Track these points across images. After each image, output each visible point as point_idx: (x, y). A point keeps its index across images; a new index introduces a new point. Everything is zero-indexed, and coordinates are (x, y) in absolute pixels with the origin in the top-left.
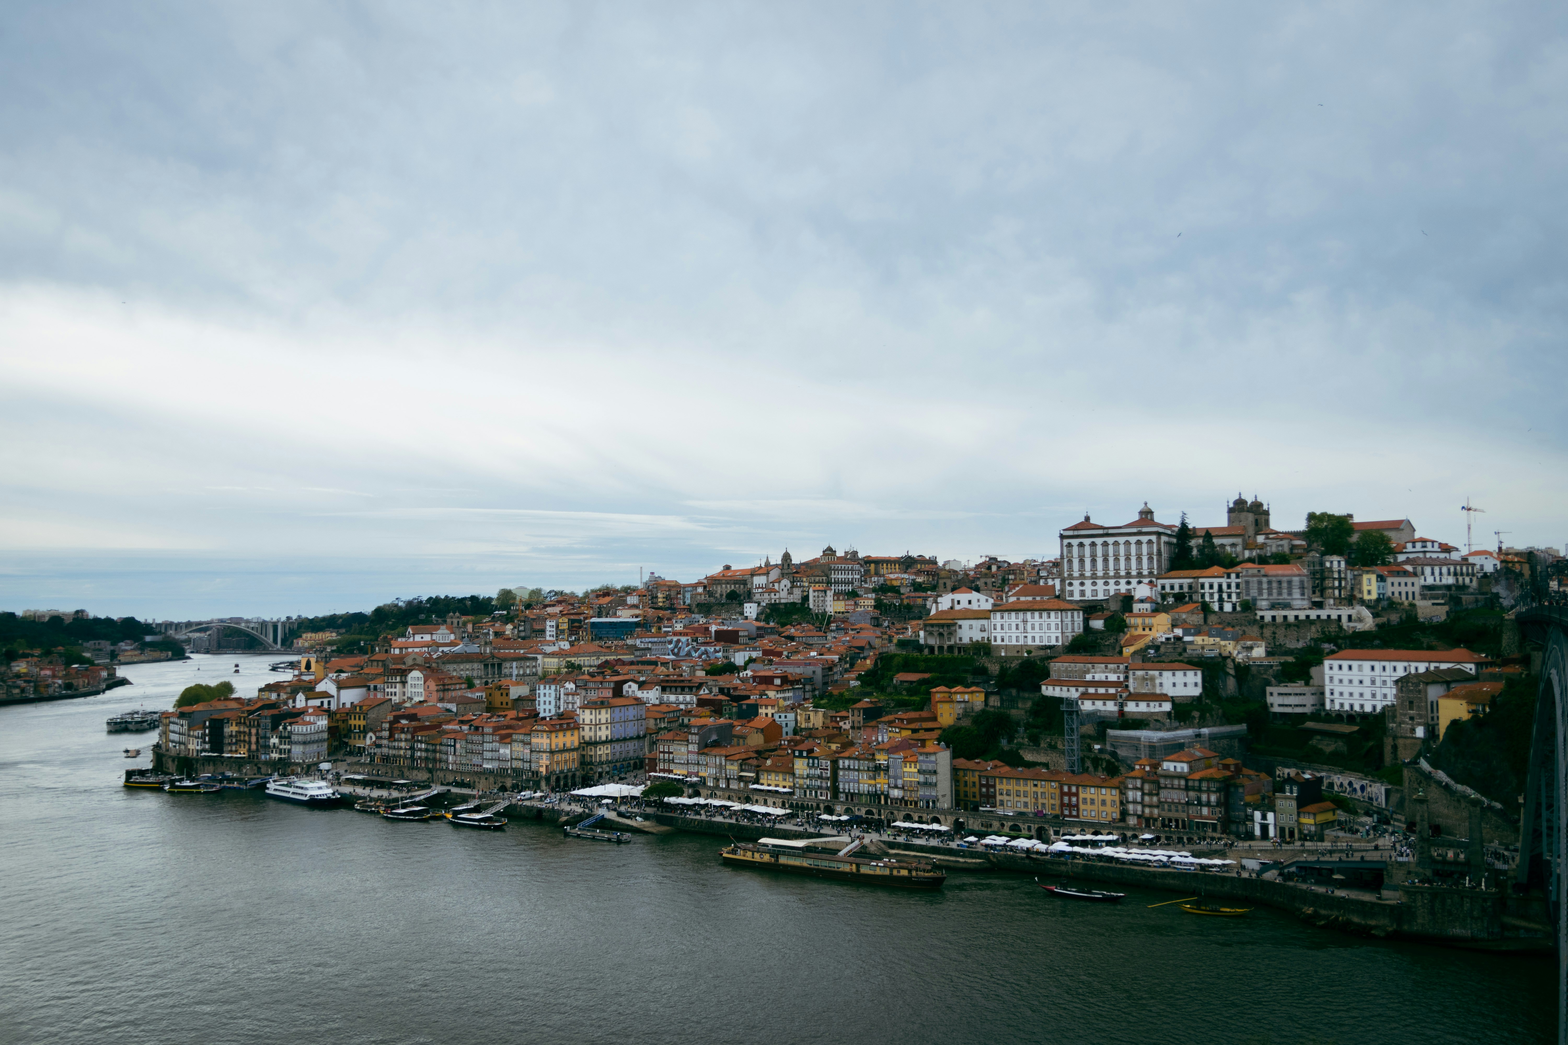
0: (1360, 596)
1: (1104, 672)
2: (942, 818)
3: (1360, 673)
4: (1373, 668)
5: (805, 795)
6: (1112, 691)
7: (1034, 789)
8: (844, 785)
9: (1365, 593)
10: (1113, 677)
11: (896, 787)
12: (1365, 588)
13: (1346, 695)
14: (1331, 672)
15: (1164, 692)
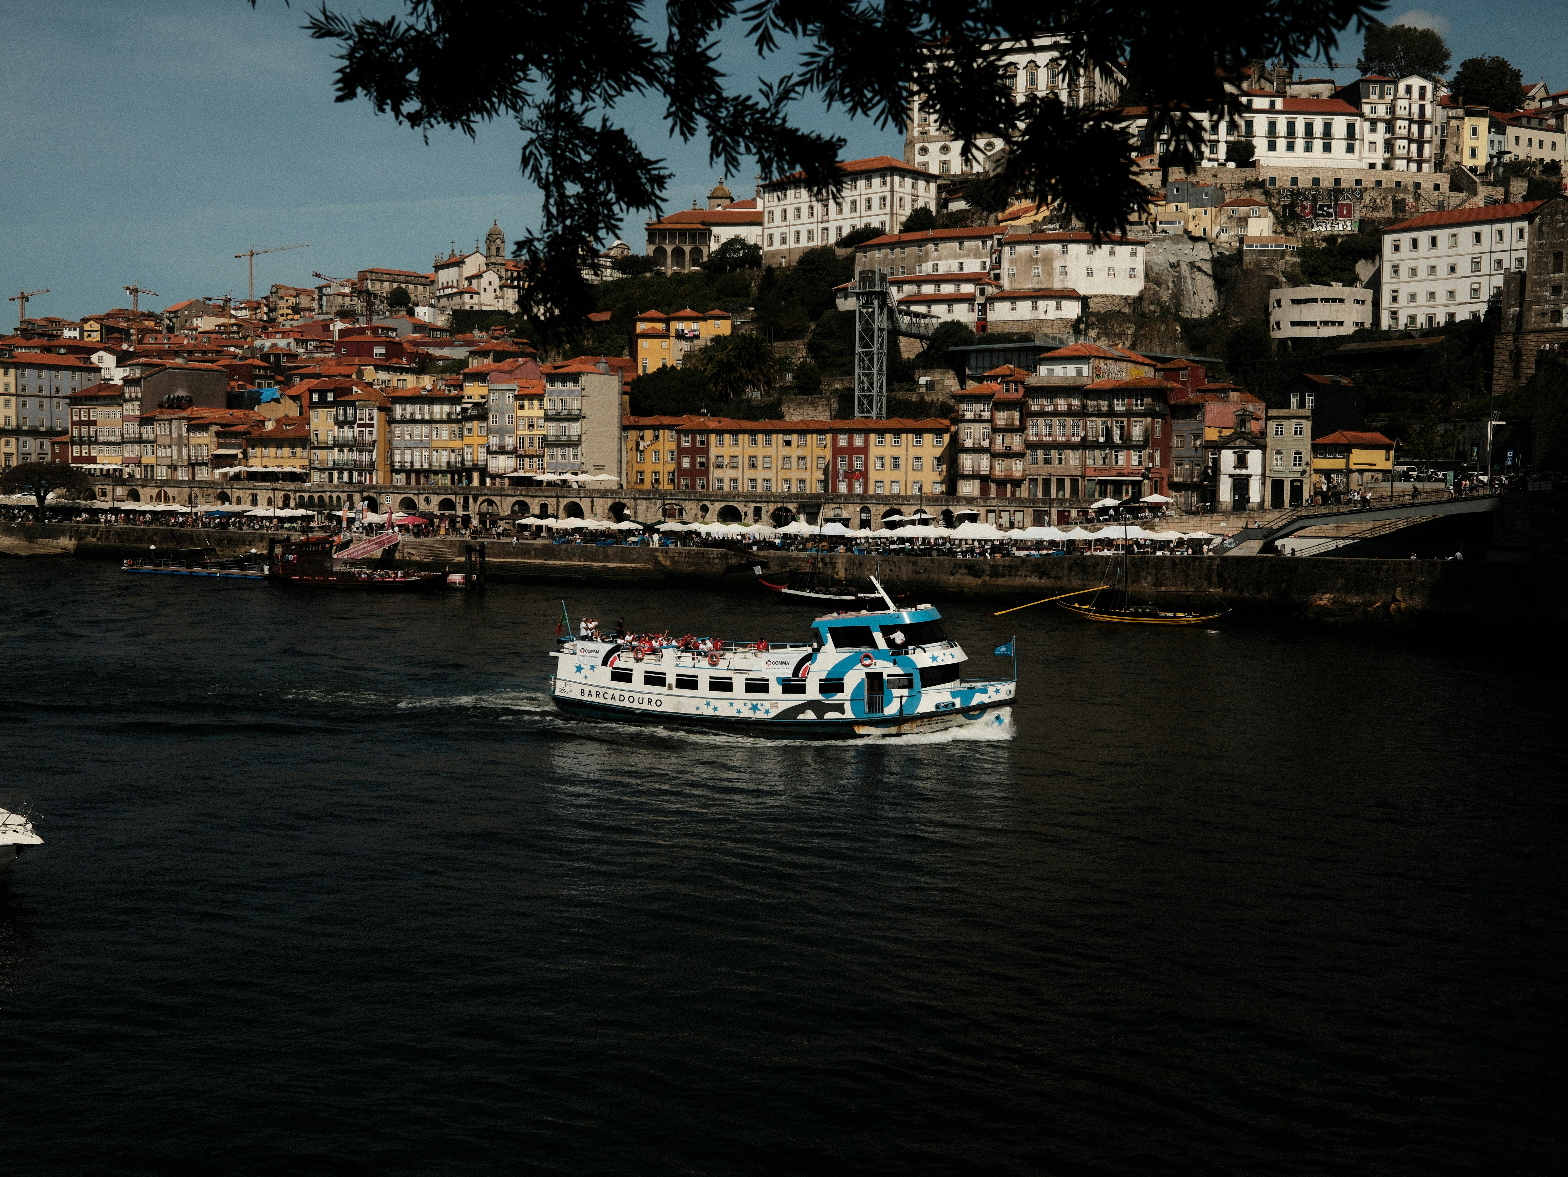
0: (1457, 158)
1: (956, 256)
2: (585, 504)
3: (1453, 251)
4: (1478, 237)
5: (331, 481)
6: (968, 288)
7: (786, 451)
8: (403, 454)
9: (1467, 153)
10: (973, 266)
11: (502, 451)
12: (1467, 143)
13: (1422, 299)
14: (1396, 256)
15: (1070, 285)
